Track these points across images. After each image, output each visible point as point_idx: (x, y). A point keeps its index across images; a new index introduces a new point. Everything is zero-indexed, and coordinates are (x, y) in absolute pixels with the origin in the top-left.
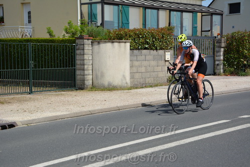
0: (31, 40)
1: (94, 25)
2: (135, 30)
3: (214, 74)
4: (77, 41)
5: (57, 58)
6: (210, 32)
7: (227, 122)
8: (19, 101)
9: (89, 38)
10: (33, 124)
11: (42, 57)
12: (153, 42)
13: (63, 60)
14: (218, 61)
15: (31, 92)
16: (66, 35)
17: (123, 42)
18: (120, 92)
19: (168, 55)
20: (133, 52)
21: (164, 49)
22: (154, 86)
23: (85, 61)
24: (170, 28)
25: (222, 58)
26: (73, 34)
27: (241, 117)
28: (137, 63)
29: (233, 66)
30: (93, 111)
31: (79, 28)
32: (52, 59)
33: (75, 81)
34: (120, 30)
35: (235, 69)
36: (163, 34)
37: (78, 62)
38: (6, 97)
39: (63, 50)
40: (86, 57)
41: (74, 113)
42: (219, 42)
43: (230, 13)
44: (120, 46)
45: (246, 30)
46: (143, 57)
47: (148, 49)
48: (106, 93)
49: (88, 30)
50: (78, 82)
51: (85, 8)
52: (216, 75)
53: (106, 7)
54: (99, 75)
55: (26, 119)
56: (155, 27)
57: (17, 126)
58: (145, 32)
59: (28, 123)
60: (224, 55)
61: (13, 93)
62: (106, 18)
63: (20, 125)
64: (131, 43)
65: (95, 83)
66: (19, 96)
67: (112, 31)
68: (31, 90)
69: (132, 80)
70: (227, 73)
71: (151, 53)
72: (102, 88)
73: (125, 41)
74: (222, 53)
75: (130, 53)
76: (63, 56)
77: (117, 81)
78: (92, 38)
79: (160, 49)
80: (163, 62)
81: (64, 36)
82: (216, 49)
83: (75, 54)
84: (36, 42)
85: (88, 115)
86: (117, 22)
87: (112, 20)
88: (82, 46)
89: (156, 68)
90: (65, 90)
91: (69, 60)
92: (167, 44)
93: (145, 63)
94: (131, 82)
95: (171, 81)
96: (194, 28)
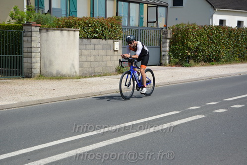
1: (41, 12)
2: (83, 19)
3: (160, 64)
4: (24, 28)
5: (3, 45)
6: (155, 24)
7: (177, 114)
9: (37, 25)
12: (103, 31)
13: (9, 47)
14: (164, 51)
16: (12, 21)
17: (72, 30)
18: (69, 80)
19: (117, 45)
20: (82, 40)
21: (112, 39)
22: (103, 75)
23: (33, 49)
24: (118, 18)
25: (168, 49)
26: (19, 20)
27: (190, 108)
28: (85, 52)
29: (178, 57)
30: (41, 100)
31: (26, 14)
33: (22, 69)
34: (69, 19)
35: (180, 60)
36: (112, 23)
37: (25, 49)
39: (9, 36)
40: (34, 44)
41: (22, 103)
42: (166, 33)
43: (174, 6)
44: (69, 35)
45: (189, 23)
46: (92, 46)
47: (97, 38)
48: (55, 82)
49: (35, 17)
50: (25, 70)
52: (162, 66)
54: (47, 63)
56: (103, 16)
58: (95, 21)
60: (170, 46)
62: (54, 6)
64: (80, 31)
65: (43, 71)
67: (60, 19)
69: (81, 69)
70: (171, 64)
71: (100, 42)
72: (50, 77)
73: (74, 29)
74: (168, 44)
75: (79, 42)
76: (9, 43)
77: (66, 70)
78: (40, 25)
79: (108, 39)
80: (112, 51)
81: (10, 21)
82: (163, 40)
83: (21, 41)
85: (36, 104)
86: (65, 9)
87: (60, 8)
88: (30, 33)
89: (105, 57)
90: (11, 77)
91: (16, 48)
92: (116, 34)
93: (94, 52)
94: (80, 71)
95: (119, 70)
96: (141, 19)
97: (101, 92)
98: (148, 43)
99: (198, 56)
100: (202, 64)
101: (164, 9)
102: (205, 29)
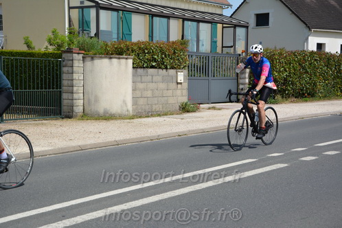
0: (2, 52)
1: (87, 35)
2: (139, 43)
3: (238, 101)
4: (64, 55)
5: (38, 77)
6: (232, 49)
7: (253, 162)
9: (80, 52)
11: (17, 74)
12: (163, 58)
13: (45, 80)
14: (242, 84)
15: (1, 121)
16: (50, 47)
17: (124, 58)
18: (119, 121)
19: (181, 76)
20: (136, 71)
21: (175, 68)
22: (163, 115)
23: (75, 82)
24: (183, 42)
25: (247, 81)
26: (59, 46)
27: (271, 155)
28: (141, 86)
30: (84, 146)
31: (67, 39)
32: (30, 78)
33: (60, 107)
34: (120, 43)
36: (175, 49)
37: (65, 83)
39: (45, 66)
40: (75, 76)
43: (257, 26)
44: (120, 63)
45: (275, 48)
46: (150, 77)
47: (156, 68)
48: (101, 123)
49: (79, 42)
50: (65, 109)
51: (75, 14)
53: (102, 13)
54: (93, 99)
56: (165, 40)
58: (152, 46)
60: (250, 78)
62: (102, 27)
64: (134, 59)
65: (87, 110)
67: (109, 44)
69: (134, 107)
71: (159, 73)
72: (96, 117)
73: (126, 57)
74: (247, 75)
75: (133, 73)
76: (46, 74)
77: (115, 108)
78: (83, 52)
79: (170, 69)
80: (175, 84)
81: (47, 48)
83: (60, 72)
84: (9, 56)
85: (76, 151)
86: (116, 32)
87: (110, 30)
88: (71, 62)
89: (165, 92)
90: (47, 118)
91: (53, 80)
92: (180, 63)
93: (152, 86)
94: (133, 110)
95: (184, 108)
96: (213, 43)
97: (159, 136)
98: (221, 74)
99: (287, 90)
100: (292, 100)
101: (243, 30)
102: (295, 55)
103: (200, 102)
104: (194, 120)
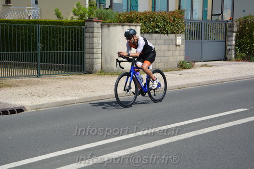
0: (38, 21)
1: (103, 7)
2: (145, 13)
3: (226, 59)
4: (86, 24)
5: (66, 41)
6: (220, 16)
8: (27, 84)
9: (99, 21)
10: (42, 109)
11: (50, 40)
12: (165, 25)
13: (72, 43)
14: (229, 45)
15: (39, 76)
16: (74, 17)
17: (133, 25)
19: (179, 40)
20: (144, 35)
21: (174, 33)
22: (165, 71)
23: (95, 45)
24: (180, 11)
25: (234, 43)
26: (81, 16)
29: (245, 51)
30: (103, 96)
31: (87, 10)
33: (83, 65)
34: (131, 13)
35: (247, 54)
36: (175, 17)
37: (87, 45)
38: (13, 80)
39: (72, 32)
40: (95, 40)
41: (84, 98)
42: (232, 26)
46: (154, 41)
47: (159, 33)
48: (115, 78)
49: (97, 13)
50: (87, 66)
52: (228, 60)
54: (109, 58)
55: (35, 104)
56: (165, 10)
57: (26, 110)
58: (156, 15)
59: (37, 108)
60: (236, 40)
61: (21, 76)
63: (29, 110)
64: (141, 26)
65: (104, 68)
66: (27, 79)
67: (122, 14)
68: (39, 73)
70: (237, 58)
71: (162, 37)
72: (111, 72)
73: (136, 24)
74: (234, 38)
76: (72, 39)
78: (101, 21)
79: (171, 33)
80: (174, 46)
81: (72, 18)
82: (229, 34)
83: (83, 37)
84: (44, 24)
85: (98, 100)
86: (126, 4)
87: (121, 3)
88: (92, 29)
89: (166, 52)
90: (74, 73)
91: (78, 44)
92: (179, 29)
95: (181, 66)
96: (205, 12)
98: (212, 37)
103: (194, 60)
104: (191, 75)
